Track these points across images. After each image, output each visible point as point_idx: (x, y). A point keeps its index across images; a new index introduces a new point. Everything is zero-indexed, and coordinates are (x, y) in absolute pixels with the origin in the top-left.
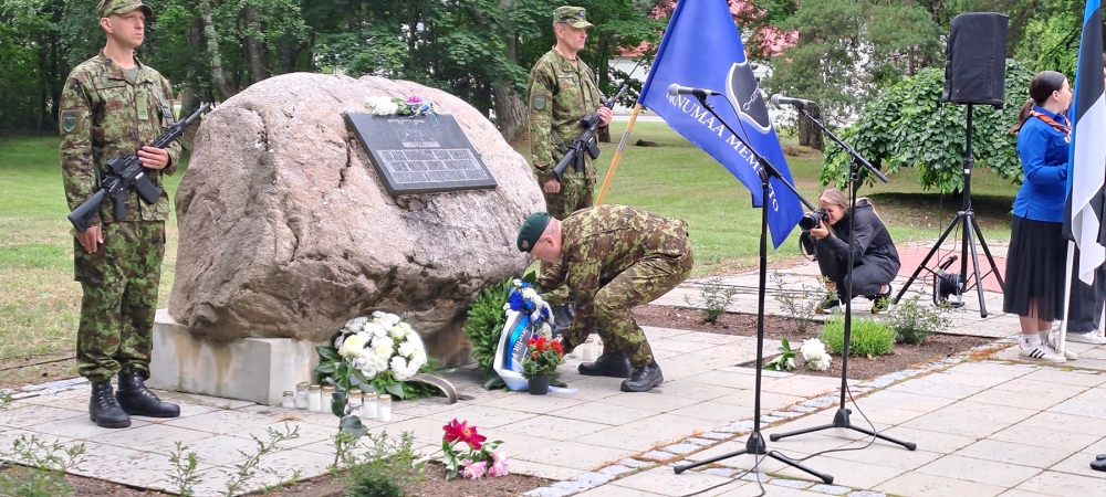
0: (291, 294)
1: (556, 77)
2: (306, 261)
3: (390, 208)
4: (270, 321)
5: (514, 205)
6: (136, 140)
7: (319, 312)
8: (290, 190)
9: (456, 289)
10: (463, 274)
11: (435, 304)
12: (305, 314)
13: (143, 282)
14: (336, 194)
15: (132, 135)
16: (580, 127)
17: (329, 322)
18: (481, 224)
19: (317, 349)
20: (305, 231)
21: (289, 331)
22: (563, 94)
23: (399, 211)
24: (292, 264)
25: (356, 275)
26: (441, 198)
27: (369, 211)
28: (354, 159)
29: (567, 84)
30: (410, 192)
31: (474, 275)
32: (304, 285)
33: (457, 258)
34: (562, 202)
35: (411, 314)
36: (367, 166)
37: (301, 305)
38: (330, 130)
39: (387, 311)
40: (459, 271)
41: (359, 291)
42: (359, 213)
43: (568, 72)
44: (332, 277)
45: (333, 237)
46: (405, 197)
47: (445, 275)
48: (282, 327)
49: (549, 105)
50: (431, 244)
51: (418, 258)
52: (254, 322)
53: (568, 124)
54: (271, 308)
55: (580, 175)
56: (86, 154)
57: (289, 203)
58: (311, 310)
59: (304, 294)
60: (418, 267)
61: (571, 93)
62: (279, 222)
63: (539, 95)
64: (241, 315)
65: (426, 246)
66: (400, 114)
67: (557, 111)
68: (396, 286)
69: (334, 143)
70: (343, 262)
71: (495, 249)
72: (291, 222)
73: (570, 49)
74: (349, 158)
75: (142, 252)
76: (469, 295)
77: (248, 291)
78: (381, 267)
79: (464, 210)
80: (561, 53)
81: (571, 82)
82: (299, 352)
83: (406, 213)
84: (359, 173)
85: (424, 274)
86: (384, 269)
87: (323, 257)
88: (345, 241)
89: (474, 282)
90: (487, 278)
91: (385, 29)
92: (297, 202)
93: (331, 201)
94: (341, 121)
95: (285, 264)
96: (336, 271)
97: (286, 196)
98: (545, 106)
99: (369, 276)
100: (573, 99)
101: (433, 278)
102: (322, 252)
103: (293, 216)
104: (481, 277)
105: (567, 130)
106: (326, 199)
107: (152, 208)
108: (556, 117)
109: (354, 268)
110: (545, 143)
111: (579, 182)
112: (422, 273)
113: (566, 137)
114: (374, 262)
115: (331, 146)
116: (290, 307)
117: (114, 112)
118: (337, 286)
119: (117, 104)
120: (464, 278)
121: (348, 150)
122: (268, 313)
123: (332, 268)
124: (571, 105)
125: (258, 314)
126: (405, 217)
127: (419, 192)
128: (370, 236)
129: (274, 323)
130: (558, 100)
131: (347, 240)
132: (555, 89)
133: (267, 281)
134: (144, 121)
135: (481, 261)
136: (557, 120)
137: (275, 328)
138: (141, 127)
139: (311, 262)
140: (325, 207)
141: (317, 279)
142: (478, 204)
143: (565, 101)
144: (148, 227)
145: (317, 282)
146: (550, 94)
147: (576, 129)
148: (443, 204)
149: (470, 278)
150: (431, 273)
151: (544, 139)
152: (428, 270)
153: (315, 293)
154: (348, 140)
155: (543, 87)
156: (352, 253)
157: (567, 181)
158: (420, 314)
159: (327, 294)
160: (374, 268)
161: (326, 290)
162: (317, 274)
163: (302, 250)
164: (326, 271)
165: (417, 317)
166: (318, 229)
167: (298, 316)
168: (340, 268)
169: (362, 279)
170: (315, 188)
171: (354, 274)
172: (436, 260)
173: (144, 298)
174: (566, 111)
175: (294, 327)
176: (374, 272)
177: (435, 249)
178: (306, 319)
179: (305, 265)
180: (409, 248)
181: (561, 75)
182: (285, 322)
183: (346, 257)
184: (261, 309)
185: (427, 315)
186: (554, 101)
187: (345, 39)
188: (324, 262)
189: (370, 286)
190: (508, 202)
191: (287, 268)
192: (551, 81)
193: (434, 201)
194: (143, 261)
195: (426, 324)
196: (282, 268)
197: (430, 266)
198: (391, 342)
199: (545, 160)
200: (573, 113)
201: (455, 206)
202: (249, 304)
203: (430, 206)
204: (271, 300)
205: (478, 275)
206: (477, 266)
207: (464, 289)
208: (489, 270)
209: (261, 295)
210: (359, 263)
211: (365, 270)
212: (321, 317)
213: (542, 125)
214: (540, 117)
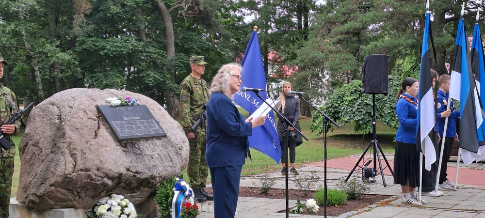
0: (73, 188)
1: (192, 87)
2: (80, 172)
3: (118, 147)
4: (63, 201)
5: (174, 144)
7: (86, 196)
8: (72, 141)
9: (150, 182)
10: (152, 175)
11: (140, 190)
12: (80, 197)
14: (93, 142)
16: (203, 108)
17: (91, 200)
18: (160, 153)
19: (86, 212)
20: (79, 159)
21: (73, 205)
22: (195, 94)
23: (122, 149)
24: (73, 174)
26: (141, 142)
27: (108, 149)
28: (101, 126)
29: (196, 90)
30: (127, 140)
31: (157, 176)
32: (79, 183)
33: (149, 169)
34: (196, 142)
35: (129, 195)
36: (107, 129)
37: (78, 193)
38: (90, 113)
39: (118, 194)
40: (150, 174)
41: (105, 185)
42: (104, 150)
43: (197, 85)
44: (92, 179)
45: (92, 162)
46: (125, 142)
47: (144, 177)
48: (69, 203)
49: (189, 99)
50: (137, 163)
51: (131, 169)
52: (56, 202)
53: (197, 107)
54: (64, 195)
55: (204, 130)
57: (72, 146)
58: (83, 195)
59: (79, 187)
60: (131, 173)
61: (198, 94)
62: (67, 155)
63: (185, 95)
64: (49, 199)
65: (135, 164)
66: (122, 105)
67: (193, 102)
68: (122, 182)
69: (92, 119)
70: (97, 172)
71: (167, 164)
72: (73, 155)
73: (198, 74)
74: (99, 125)
75: (3, 172)
76: (155, 185)
77: (53, 187)
78: (115, 174)
79: (152, 147)
80: (194, 76)
81: (198, 89)
82: (78, 215)
83: (125, 149)
84: (104, 132)
85: (134, 176)
86: (116, 175)
87: (87, 170)
88: (98, 163)
89: (157, 179)
90: (163, 177)
91: (116, 71)
92: (75, 146)
93: (91, 145)
94: (95, 109)
95: (70, 174)
96: (94, 177)
97: (70, 143)
98: (187, 100)
99: (109, 178)
100: (199, 96)
101: (139, 178)
102: (87, 168)
103: (74, 152)
104: (161, 177)
105: (197, 110)
106: (89, 143)
107: (7, 151)
108: (192, 104)
109: (102, 175)
110: (187, 116)
111: (203, 133)
112: (133, 176)
113: (197, 113)
114: (111, 172)
115: (91, 120)
116: (73, 194)
118: (94, 183)
120: (153, 177)
121: (99, 122)
122: (63, 197)
123: (92, 175)
124: (198, 99)
125: (58, 197)
126: (125, 151)
127: (131, 139)
128: (109, 160)
129: (66, 202)
130: (193, 97)
131: (99, 162)
132: (191, 92)
133: (62, 182)
134: (3, 111)
135: (160, 169)
136: (193, 106)
137: (66, 204)
138: (2, 115)
139: (82, 173)
140: (88, 148)
141: (85, 180)
142: (158, 144)
143: (196, 97)
144: (6, 160)
145: (85, 182)
146: (189, 95)
147: (201, 110)
148: (143, 145)
149: (155, 177)
150: (138, 176)
151: (187, 115)
152: (136, 174)
153: (84, 187)
154: (98, 117)
155: (186, 91)
156: (101, 168)
157: (198, 133)
158: (133, 194)
159: (90, 188)
160: (111, 174)
161: (89, 185)
162: (85, 178)
163: (78, 168)
164: (89, 176)
165: (132, 195)
166: (85, 158)
167: (77, 198)
168: (95, 175)
169: (106, 180)
170: (83, 139)
171: (102, 177)
172: (140, 170)
173: (5, 193)
174: (196, 102)
175: (75, 203)
176: (111, 176)
177: (139, 164)
178: (81, 199)
179: (79, 174)
180: (127, 165)
181: (194, 86)
182: (70, 201)
183: (98, 170)
184: (59, 195)
185: (136, 195)
186: (191, 98)
187: (98, 76)
188: (88, 173)
189: (110, 183)
190: (172, 142)
191: (71, 176)
192: (189, 89)
193: (138, 143)
194: (4, 176)
195: (136, 199)
196: (69, 176)
197: (137, 172)
198: (120, 208)
199: (188, 124)
200: (200, 103)
201: (148, 145)
202: (54, 193)
203: (136, 146)
204: (64, 191)
205: (159, 176)
206: (159, 172)
207: (153, 182)
208: (164, 173)
209: (59, 189)
210: (104, 173)
211: (107, 176)
212: (87, 198)
213: (186, 108)
214: (185, 105)
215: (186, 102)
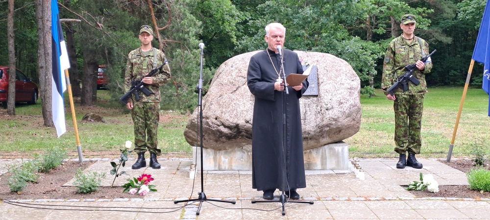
0: (198, 131)
6: (141, 75)
7: (210, 139)
12: (204, 139)
13: (149, 122)
14: (227, 96)
15: (140, 74)
16: (405, 70)
17: (215, 143)
20: (206, 108)
25: (219, 126)
29: (400, 51)
37: (203, 135)
41: (221, 132)
44: (210, 126)
45: (213, 112)
49: (391, 60)
52: (193, 140)
53: (400, 69)
54: (194, 135)
56: (129, 80)
58: (207, 138)
61: (401, 55)
63: (388, 57)
67: (396, 63)
69: (243, 77)
70: (214, 121)
75: (146, 112)
77: (187, 129)
78: (231, 124)
81: (403, 50)
87: (207, 118)
88: (218, 113)
93: (223, 98)
96: (210, 124)
99: (225, 127)
100: (402, 57)
102: (208, 116)
105: (399, 71)
107: (148, 97)
109: (218, 123)
114: (227, 121)
115: (240, 78)
116: (199, 136)
117: (136, 66)
118: (211, 129)
119: (136, 63)
122: (194, 137)
124: (401, 60)
129: (197, 141)
130: (395, 58)
131: (220, 113)
134: (145, 69)
136: (396, 67)
138: (143, 71)
139: (203, 120)
143: (398, 59)
146: (392, 56)
147: (402, 72)
151: (386, 76)
155: (390, 52)
156: (220, 118)
159: (210, 133)
160: (227, 123)
161: (209, 131)
164: (208, 123)
166: (210, 108)
168: (213, 123)
169: (221, 127)
170: (219, 93)
171: (217, 125)
174: (398, 63)
176: (227, 125)
178: (205, 141)
181: (397, 46)
182: (199, 141)
183: (216, 119)
184: (191, 136)
188: (207, 120)
189: (226, 131)
190: (321, 102)
192: (393, 50)
194: (148, 116)
196: (193, 121)
199: (387, 86)
200: (401, 64)
202: (188, 133)
204: (193, 132)
210: (221, 122)
211: (223, 124)
212: (211, 141)
213: (387, 70)
214: (387, 66)
215: (388, 63)
